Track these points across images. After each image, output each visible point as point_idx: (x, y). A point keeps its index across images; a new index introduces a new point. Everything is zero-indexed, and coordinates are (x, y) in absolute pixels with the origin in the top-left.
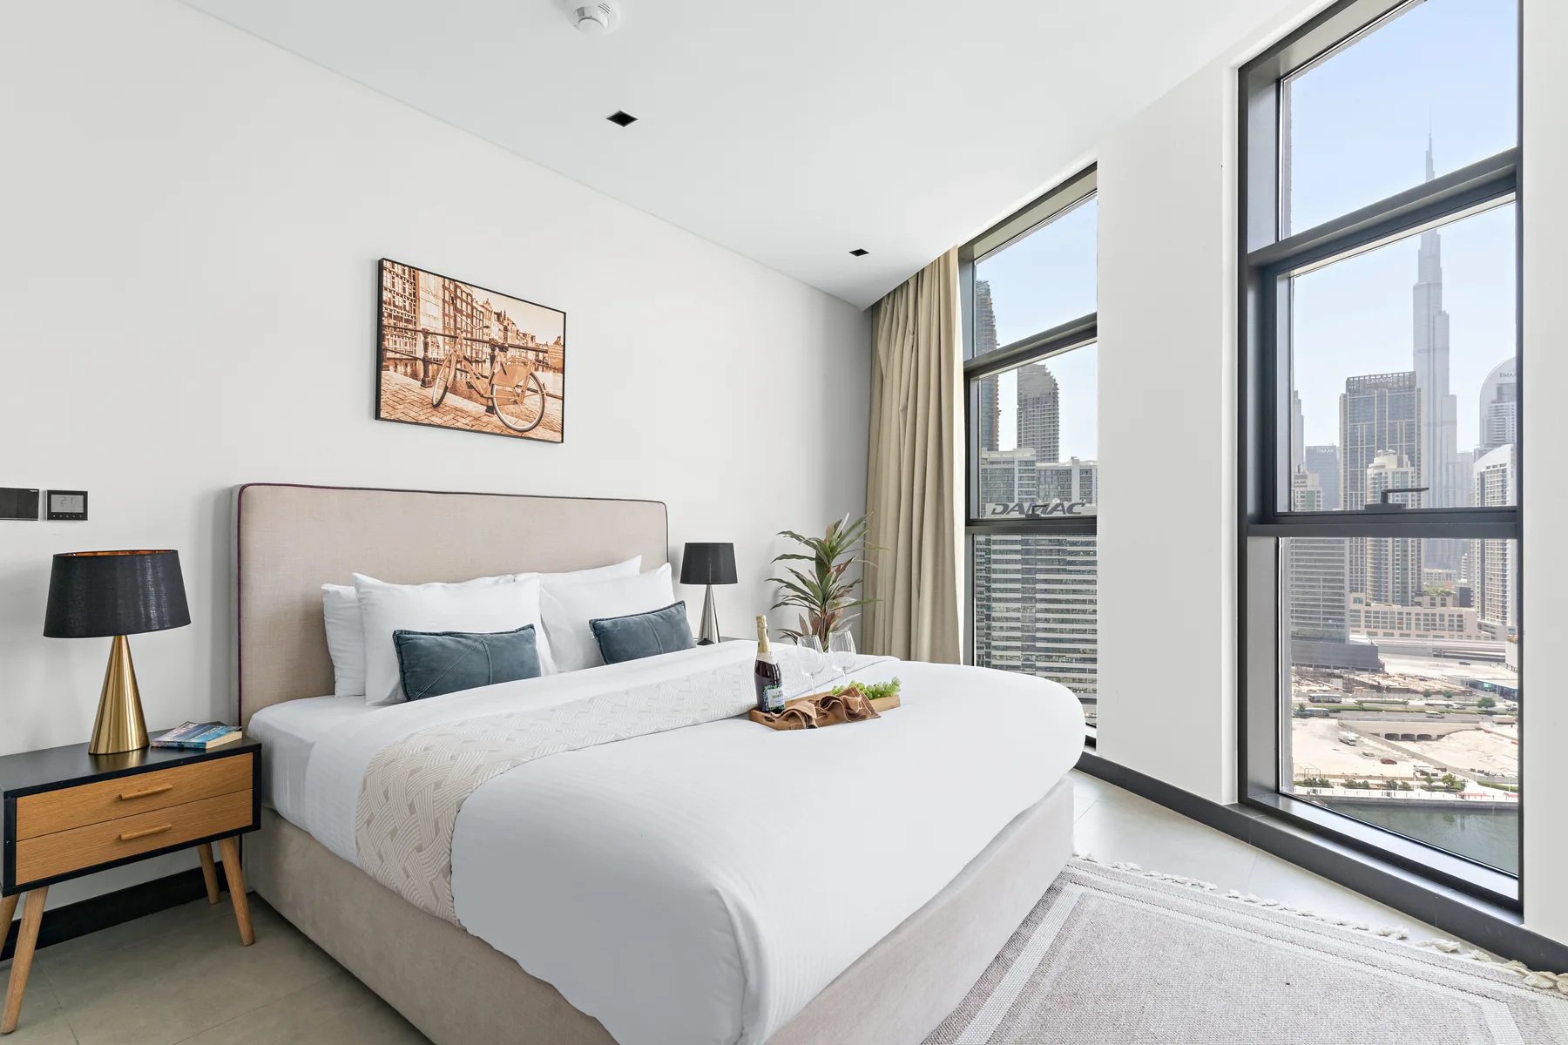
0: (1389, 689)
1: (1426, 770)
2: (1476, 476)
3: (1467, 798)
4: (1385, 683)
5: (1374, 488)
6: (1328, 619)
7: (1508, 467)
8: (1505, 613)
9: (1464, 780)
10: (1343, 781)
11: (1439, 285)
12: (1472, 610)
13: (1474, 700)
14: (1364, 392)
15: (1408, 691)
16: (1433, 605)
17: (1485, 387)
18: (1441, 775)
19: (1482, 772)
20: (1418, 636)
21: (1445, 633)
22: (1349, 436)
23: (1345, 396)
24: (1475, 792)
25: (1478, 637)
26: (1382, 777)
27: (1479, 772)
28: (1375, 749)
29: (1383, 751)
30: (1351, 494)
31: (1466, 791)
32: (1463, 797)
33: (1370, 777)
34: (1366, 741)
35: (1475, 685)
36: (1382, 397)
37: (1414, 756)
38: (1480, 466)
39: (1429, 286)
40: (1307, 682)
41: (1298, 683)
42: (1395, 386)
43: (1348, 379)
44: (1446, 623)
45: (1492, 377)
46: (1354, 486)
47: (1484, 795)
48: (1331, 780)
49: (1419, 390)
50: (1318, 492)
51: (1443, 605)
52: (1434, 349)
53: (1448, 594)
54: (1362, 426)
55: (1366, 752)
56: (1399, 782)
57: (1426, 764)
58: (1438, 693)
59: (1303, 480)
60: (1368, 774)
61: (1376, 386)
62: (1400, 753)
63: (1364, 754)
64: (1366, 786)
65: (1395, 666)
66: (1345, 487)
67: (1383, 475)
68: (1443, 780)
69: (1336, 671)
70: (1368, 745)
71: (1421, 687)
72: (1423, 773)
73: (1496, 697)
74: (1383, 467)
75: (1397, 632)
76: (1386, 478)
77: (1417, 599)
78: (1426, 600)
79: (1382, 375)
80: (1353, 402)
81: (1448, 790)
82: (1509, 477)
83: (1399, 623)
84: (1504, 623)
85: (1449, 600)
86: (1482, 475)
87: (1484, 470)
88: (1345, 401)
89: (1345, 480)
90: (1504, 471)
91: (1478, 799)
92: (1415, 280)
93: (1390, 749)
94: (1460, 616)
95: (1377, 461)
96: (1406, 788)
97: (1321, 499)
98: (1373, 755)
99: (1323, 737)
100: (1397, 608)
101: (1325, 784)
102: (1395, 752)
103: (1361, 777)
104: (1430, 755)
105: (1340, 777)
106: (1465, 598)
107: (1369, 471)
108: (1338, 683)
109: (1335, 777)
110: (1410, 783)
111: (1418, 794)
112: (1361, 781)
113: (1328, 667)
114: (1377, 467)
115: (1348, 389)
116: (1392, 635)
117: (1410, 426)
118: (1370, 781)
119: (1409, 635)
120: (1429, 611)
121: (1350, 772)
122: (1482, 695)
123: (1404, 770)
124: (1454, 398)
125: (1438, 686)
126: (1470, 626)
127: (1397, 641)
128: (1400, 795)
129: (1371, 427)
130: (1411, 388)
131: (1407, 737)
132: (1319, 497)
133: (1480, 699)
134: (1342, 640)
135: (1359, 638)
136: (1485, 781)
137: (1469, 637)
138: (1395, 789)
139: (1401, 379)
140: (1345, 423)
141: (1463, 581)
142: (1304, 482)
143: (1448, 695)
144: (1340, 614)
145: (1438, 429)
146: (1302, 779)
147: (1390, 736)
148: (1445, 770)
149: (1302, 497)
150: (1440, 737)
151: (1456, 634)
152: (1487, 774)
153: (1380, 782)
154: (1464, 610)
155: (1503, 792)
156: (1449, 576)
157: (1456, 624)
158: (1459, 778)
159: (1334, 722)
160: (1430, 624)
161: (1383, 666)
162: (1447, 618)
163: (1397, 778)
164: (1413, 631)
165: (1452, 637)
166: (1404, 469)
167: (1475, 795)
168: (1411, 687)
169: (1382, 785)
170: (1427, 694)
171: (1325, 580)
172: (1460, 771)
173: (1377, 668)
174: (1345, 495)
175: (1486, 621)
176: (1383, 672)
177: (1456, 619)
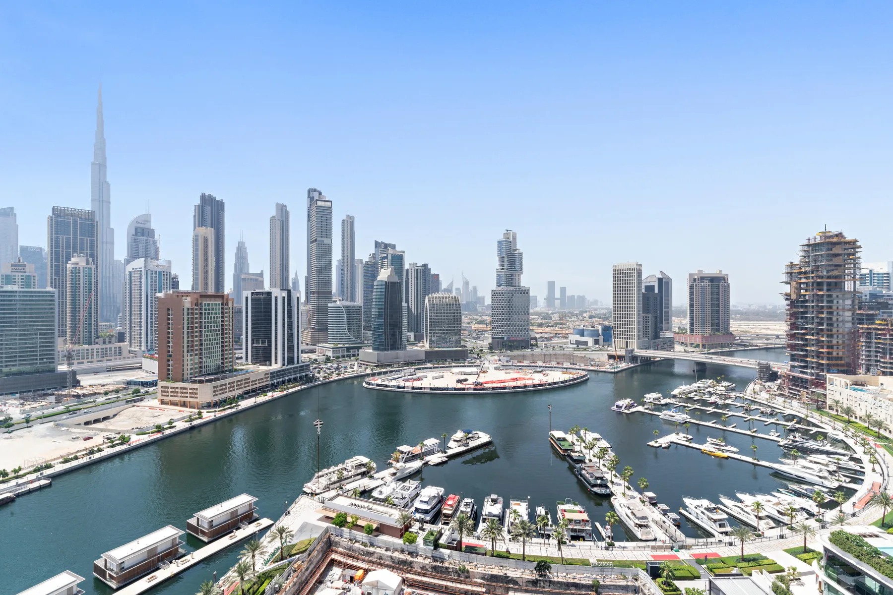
0: (84, 395)
1: (110, 437)
2: (127, 273)
3: (132, 445)
4: (81, 392)
5: (72, 276)
6: (42, 359)
7: (143, 269)
8: (141, 343)
9: (130, 436)
10: (61, 460)
11: (105, 166)
12: (126, 343)
13: (131, 391)
14: (64, 217)
15: (95, 394)
16: (104, 343)
17: (129, 226)
18: (118, 436)
19: (137, 428)
20: (98, 361)
21: (112, 358)
22: (55, 243)
23: (51, 217)
24: (136, 440)
25: (129, 358)
26: (86, 449)
27: (136, 428)
28: (79, 433)
29: (84, 433)
30: (55, 279)
31: (131, 441)
32: (130, 445)
33: (78, 452)
34: (73, 430)
35: (129, 383)
36: (75, 222)
37: (102, 430)
38: (129, 268)
39: (100, 165)
40: (29, 403)
41: (22, 404)
42: (83, 217)
43: (54, 207)
44: (113, 352)
45: (132, 222)
46: (57, 274)
47: (139, 440)
48: (52, 463)
49: (97, 222)
50: (34, 276)
51: (110, 342)
52: (102, 201)
53: (112, 336)
54: (62, 238)
55: (74, 437)
56: (95, 449)
57: (109, 433)
58: (112, 391)
59: (22, 268)
60: (77, 450)
61: (72, 215)
62: (94, 431)
63: (73, 438)
64: (76, 458)
65: (86, 381)
66: (52, 274)
67: (78, 268)
68: (119, 439)
69: (49, 392)
70: (75, 433)
71: (102, 390)
72: (108, 439)
73: (140, 387)
74: (77, 264)
75: (85, 361)
76: (79, 270)
77: (97, 340)
78: (100, 340)
79: (75, 209)
80: (57, 222)
81: (121, 444)
82: (143, 274)
83: (87, 355)
84: (140, 349)
85: (113, 339)
86: (130, 272)
87: (131, 270)
88: (52, 220)
89: (52, 270)
90: (141, 271)
91: (137, 443)
92: (92, 159)
93: (88, 431)
94: (120, 347)
95: (73, 260)
96: (100, 450)
97: (36, 281)
98: (78, 438)
99: (45, 436)
100: (86, 347)
101: (49, 467)
102: (91, 432)
103: (73, 454)
104: (110, 427)
105: (59, 458)
106: (121, 337)
107: (68, 266)
108: (52, 399)
109: (55, 459)
110: (102, 447)
111: (108, 452)
112: (73, 456)
113: (43, 390)
114: (73, 264)
115: (53, 213)
116: (83, 363)
117: (92, 242)
118: (78, 454)
119: (92, 362)
120: (104, 347)
121: (64, 452)
122: (134, 388)
123: (98, 440)
124: (113, 230)
125: (111, 388)
126: (125, 353)
127: (86, 365)
128: (97, 456)
129: (68, 240)
130: (93, 220)
131: (97, 421)
132: (34, 279)
133: (133, 390)
134: (53, 370)
135: (63, 368)
136: (140, 432)
137: (124, 358)
138: (93, 453)
139: (87, 214)
140: (52, 234)
141: (118, 328)
142: (24, 269)
143: (117, 391)
144: (51, 354)
145: (104, 245)
146: (32, 469)
147: (87, 423)
148: (119, 433)
149: (22, 279)
150: (115, 415)
151: (118, 357)
152: (140, 429)
153: (85, 452)
154: (122, 344)
155: (147, 435)
156: (111, 326)
157: (118, 352)
158: (126, 435)
159: (52, 423)
160: (104, 354)
161: (79, 382)
162: (113, 349)
163: (94, 447)
164: (95, 359)
165: (115, 359)
166: (90, 266)
167: (135, 442)
168: (97, 391)
169: (85, 454)
170: (106, 393)
171: (40, 334)
172: (127, 431)
173: (76, 383)
174: (51, 279)
175: (132, 349)
176: (80, 386)
177: (118, 349)
